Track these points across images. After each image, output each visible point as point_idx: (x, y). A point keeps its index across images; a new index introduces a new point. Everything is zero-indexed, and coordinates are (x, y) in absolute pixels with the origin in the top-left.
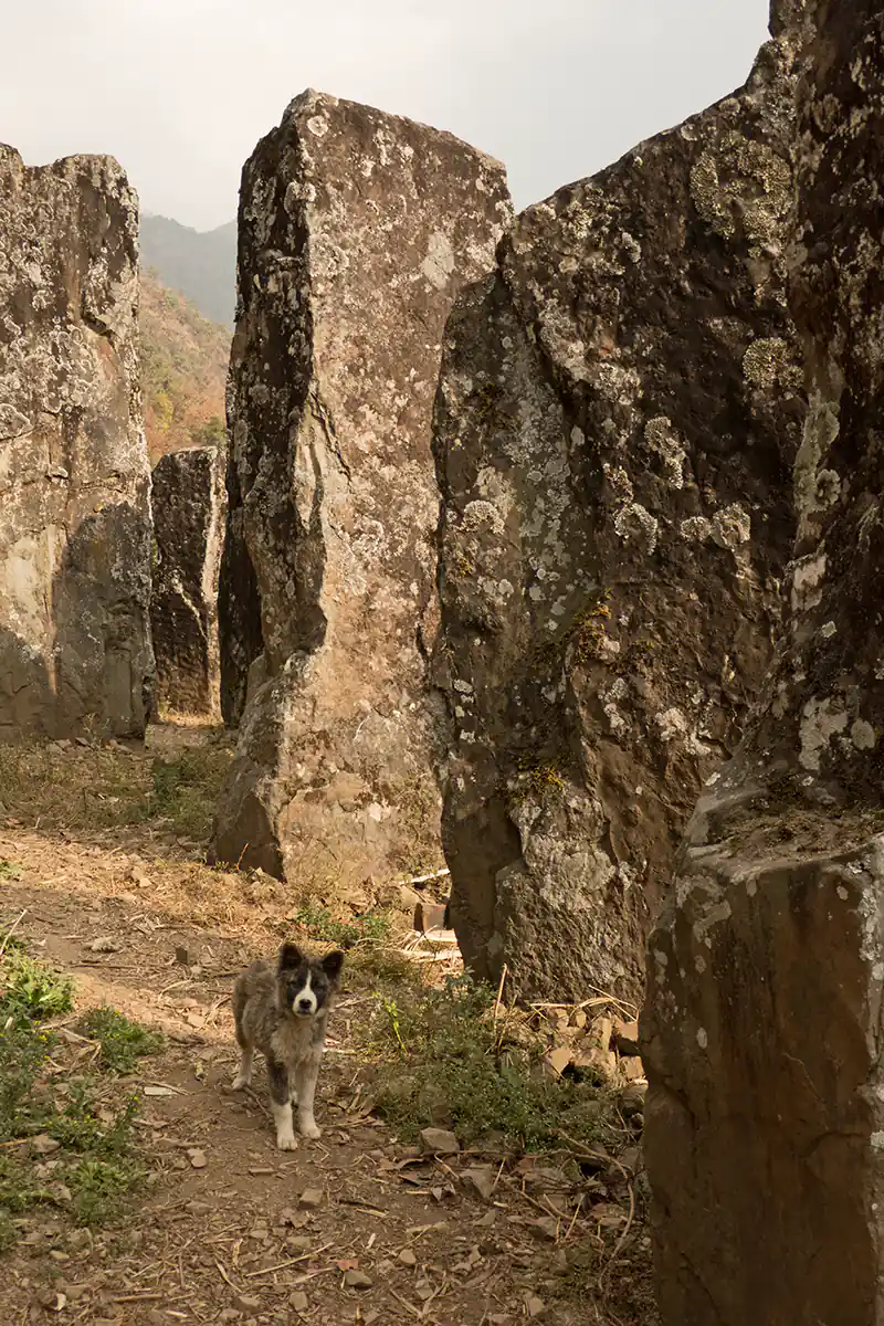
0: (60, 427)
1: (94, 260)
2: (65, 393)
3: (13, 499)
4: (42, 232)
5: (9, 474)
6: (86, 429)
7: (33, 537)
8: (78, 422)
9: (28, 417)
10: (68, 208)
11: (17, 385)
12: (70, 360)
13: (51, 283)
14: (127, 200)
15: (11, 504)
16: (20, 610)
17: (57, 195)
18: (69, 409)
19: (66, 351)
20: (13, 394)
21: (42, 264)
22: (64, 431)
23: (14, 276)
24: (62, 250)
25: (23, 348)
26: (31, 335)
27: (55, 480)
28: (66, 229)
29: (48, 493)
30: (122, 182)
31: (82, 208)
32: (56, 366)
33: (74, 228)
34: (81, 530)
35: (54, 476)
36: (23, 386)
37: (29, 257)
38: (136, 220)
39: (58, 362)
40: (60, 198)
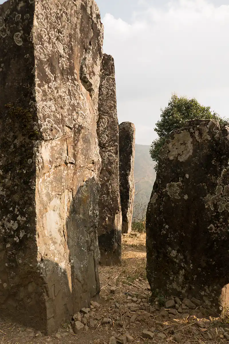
0: (72, 135)
1: (86, 51)
2: (75, 117)
3: (49, 176)
4: (64, 27)
5: (50, 161)
6: (83, 138)
7: (58, 198)
8: (80, 134)
9: (60, 128)
10: (76, 19)
11: (53, 109)
12: (76, 100)
13: (67, 56)
14: (100, 26)
15: (48, 179)
16: (55, 243)
17: (72, 9)
18: (77, 126)
19: (74, 94)
20: (52, 113)
21: (64, 44)
22: (74, 138)
23: (51, 45)
24: (72, 40)
25: (56, 88)
26: (59, 81)
27: (69, 165)
28: (75, 30)
29: (66, 172)
30: (98, 16)
31: (82, 22)
32: (70, 102)
33: (78, 30)
34: (78, 192)
35: (70, 163)
36: (56, 110)
37: (57, 38)
38: (103, 37)
39: (71, 100)
40: (73, 11)
